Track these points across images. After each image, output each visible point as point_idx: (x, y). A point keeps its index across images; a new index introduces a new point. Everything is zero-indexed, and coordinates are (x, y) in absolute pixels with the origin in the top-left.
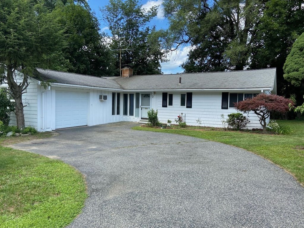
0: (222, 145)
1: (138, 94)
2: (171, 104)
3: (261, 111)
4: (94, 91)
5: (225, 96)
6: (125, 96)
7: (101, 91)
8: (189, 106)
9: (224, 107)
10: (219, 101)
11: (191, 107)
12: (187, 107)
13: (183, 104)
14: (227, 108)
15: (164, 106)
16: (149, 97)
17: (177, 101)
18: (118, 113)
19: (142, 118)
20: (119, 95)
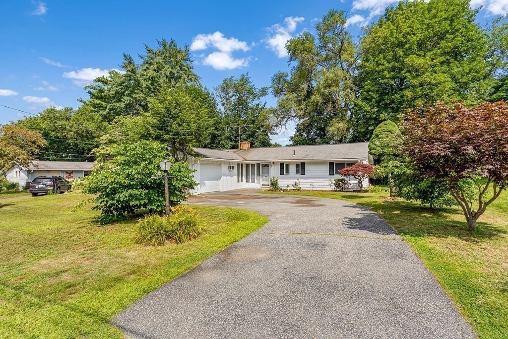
0: (331, 199)
1: (258, 165)
2: (287, 172)
3: (359, 176)
4: (225, 163)
5: (331, 164)
6: (247, 166)
7: (230, 163)
8: (303, 173)
9: (331, 174)
10: (326, 168)
11: (304, 174)
12: (301, 174)
13: (297, 172)
14: (333, 175)
15: (282, 173)
16: (268, 166)
17: (293, 169)
18: (242, 181)
19: (262, 185)
20: (242, 165)
